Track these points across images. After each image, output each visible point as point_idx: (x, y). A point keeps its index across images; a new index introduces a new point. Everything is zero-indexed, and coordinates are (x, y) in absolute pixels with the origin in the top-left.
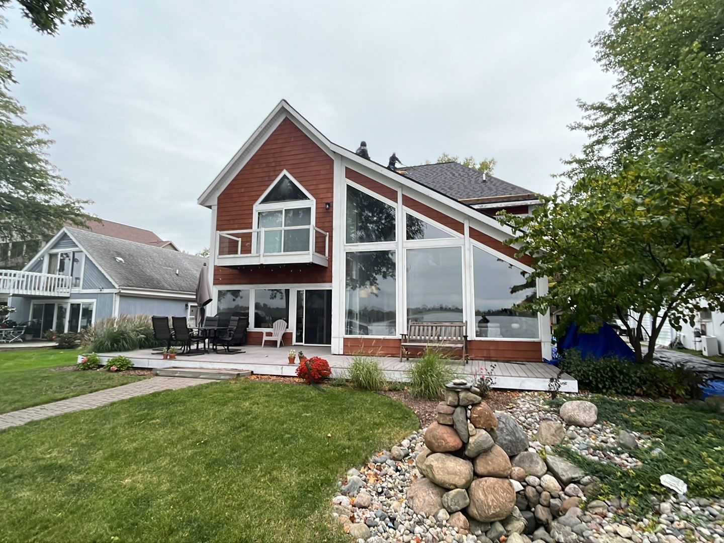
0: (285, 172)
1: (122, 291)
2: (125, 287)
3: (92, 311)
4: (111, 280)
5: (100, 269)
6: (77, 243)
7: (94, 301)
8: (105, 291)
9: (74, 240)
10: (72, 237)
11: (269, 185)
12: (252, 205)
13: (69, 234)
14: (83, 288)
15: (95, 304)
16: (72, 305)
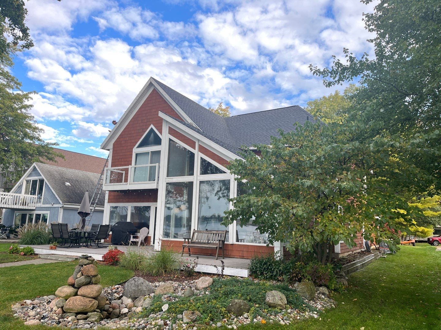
0: (152, 126)
1: (65, 206)
2: (66, 203)
3: (47, 219)
4: (58, 198)
5: (53, 191)
6: (41, 174)
7: (48, 212)
8: (55, 206)
9: (39, 171)
10: (38, 170)
11: (143, 135)
12: (132, 149)
13: (37, 167)
14: (43, 204)
15: (49, 214)
16: (37, 215)
